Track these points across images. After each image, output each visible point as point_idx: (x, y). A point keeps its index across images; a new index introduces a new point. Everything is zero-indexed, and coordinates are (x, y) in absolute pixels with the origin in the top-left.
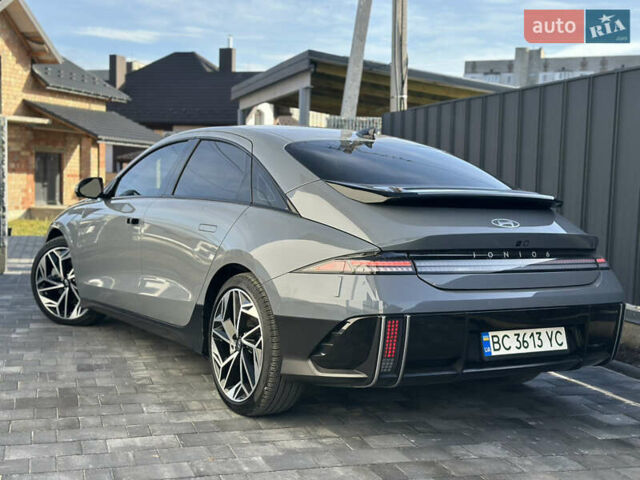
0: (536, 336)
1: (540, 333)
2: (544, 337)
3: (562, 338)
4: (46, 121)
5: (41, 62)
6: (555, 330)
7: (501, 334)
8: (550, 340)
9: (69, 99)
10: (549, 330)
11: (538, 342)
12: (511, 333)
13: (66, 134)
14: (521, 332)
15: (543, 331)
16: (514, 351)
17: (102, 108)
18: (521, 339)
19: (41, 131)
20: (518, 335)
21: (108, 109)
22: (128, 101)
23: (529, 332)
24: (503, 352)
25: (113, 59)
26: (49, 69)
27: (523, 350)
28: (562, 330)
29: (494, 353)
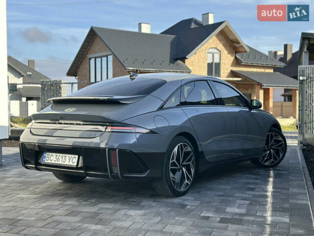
0: (64, 157)
1: (66, 156)
2: (67, 158)
3: (75, 160)
4: (240, 79)
5: (240, 52)
6: (73, 156)
7: (50, 154)
8: (70, 160)
9: (254, 68)
10: (70, 156)
11: (64, 160)
12: (54, 154)
13: (253, 85)
14: (58, 155)
15: (68, 155)
16: (53, 162)
17: (272, 71)
18: (57, 158)
19: (239, 84)
20: (57, 156)
21: (274, 71)
22: (285, 67)
23: (62, 155)
24: (49, 161)
25: (286, 46)
26: (244, 55)
27: (57, 162)
28: (77, 157)
29: (46, 161)
